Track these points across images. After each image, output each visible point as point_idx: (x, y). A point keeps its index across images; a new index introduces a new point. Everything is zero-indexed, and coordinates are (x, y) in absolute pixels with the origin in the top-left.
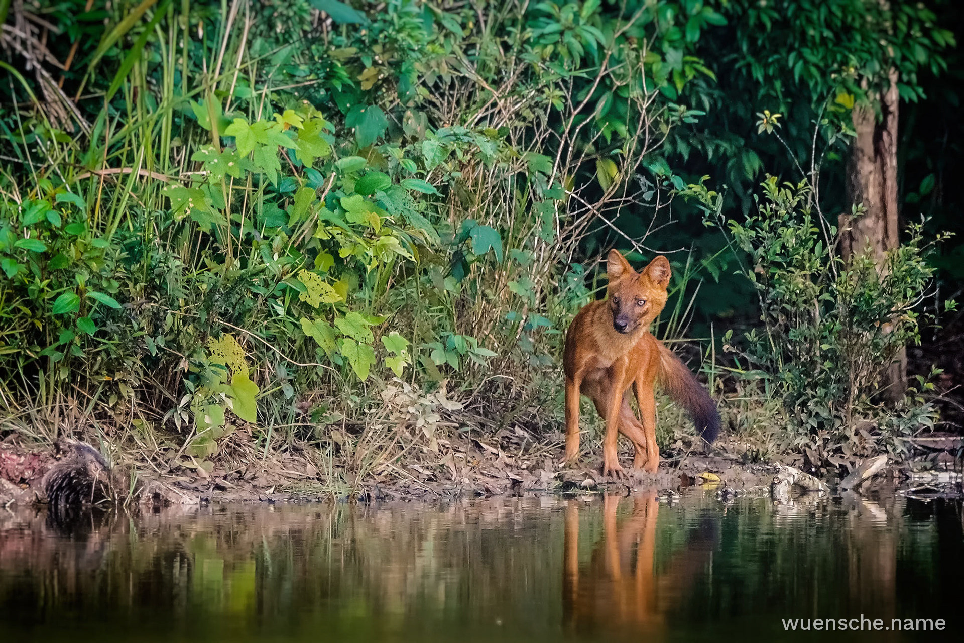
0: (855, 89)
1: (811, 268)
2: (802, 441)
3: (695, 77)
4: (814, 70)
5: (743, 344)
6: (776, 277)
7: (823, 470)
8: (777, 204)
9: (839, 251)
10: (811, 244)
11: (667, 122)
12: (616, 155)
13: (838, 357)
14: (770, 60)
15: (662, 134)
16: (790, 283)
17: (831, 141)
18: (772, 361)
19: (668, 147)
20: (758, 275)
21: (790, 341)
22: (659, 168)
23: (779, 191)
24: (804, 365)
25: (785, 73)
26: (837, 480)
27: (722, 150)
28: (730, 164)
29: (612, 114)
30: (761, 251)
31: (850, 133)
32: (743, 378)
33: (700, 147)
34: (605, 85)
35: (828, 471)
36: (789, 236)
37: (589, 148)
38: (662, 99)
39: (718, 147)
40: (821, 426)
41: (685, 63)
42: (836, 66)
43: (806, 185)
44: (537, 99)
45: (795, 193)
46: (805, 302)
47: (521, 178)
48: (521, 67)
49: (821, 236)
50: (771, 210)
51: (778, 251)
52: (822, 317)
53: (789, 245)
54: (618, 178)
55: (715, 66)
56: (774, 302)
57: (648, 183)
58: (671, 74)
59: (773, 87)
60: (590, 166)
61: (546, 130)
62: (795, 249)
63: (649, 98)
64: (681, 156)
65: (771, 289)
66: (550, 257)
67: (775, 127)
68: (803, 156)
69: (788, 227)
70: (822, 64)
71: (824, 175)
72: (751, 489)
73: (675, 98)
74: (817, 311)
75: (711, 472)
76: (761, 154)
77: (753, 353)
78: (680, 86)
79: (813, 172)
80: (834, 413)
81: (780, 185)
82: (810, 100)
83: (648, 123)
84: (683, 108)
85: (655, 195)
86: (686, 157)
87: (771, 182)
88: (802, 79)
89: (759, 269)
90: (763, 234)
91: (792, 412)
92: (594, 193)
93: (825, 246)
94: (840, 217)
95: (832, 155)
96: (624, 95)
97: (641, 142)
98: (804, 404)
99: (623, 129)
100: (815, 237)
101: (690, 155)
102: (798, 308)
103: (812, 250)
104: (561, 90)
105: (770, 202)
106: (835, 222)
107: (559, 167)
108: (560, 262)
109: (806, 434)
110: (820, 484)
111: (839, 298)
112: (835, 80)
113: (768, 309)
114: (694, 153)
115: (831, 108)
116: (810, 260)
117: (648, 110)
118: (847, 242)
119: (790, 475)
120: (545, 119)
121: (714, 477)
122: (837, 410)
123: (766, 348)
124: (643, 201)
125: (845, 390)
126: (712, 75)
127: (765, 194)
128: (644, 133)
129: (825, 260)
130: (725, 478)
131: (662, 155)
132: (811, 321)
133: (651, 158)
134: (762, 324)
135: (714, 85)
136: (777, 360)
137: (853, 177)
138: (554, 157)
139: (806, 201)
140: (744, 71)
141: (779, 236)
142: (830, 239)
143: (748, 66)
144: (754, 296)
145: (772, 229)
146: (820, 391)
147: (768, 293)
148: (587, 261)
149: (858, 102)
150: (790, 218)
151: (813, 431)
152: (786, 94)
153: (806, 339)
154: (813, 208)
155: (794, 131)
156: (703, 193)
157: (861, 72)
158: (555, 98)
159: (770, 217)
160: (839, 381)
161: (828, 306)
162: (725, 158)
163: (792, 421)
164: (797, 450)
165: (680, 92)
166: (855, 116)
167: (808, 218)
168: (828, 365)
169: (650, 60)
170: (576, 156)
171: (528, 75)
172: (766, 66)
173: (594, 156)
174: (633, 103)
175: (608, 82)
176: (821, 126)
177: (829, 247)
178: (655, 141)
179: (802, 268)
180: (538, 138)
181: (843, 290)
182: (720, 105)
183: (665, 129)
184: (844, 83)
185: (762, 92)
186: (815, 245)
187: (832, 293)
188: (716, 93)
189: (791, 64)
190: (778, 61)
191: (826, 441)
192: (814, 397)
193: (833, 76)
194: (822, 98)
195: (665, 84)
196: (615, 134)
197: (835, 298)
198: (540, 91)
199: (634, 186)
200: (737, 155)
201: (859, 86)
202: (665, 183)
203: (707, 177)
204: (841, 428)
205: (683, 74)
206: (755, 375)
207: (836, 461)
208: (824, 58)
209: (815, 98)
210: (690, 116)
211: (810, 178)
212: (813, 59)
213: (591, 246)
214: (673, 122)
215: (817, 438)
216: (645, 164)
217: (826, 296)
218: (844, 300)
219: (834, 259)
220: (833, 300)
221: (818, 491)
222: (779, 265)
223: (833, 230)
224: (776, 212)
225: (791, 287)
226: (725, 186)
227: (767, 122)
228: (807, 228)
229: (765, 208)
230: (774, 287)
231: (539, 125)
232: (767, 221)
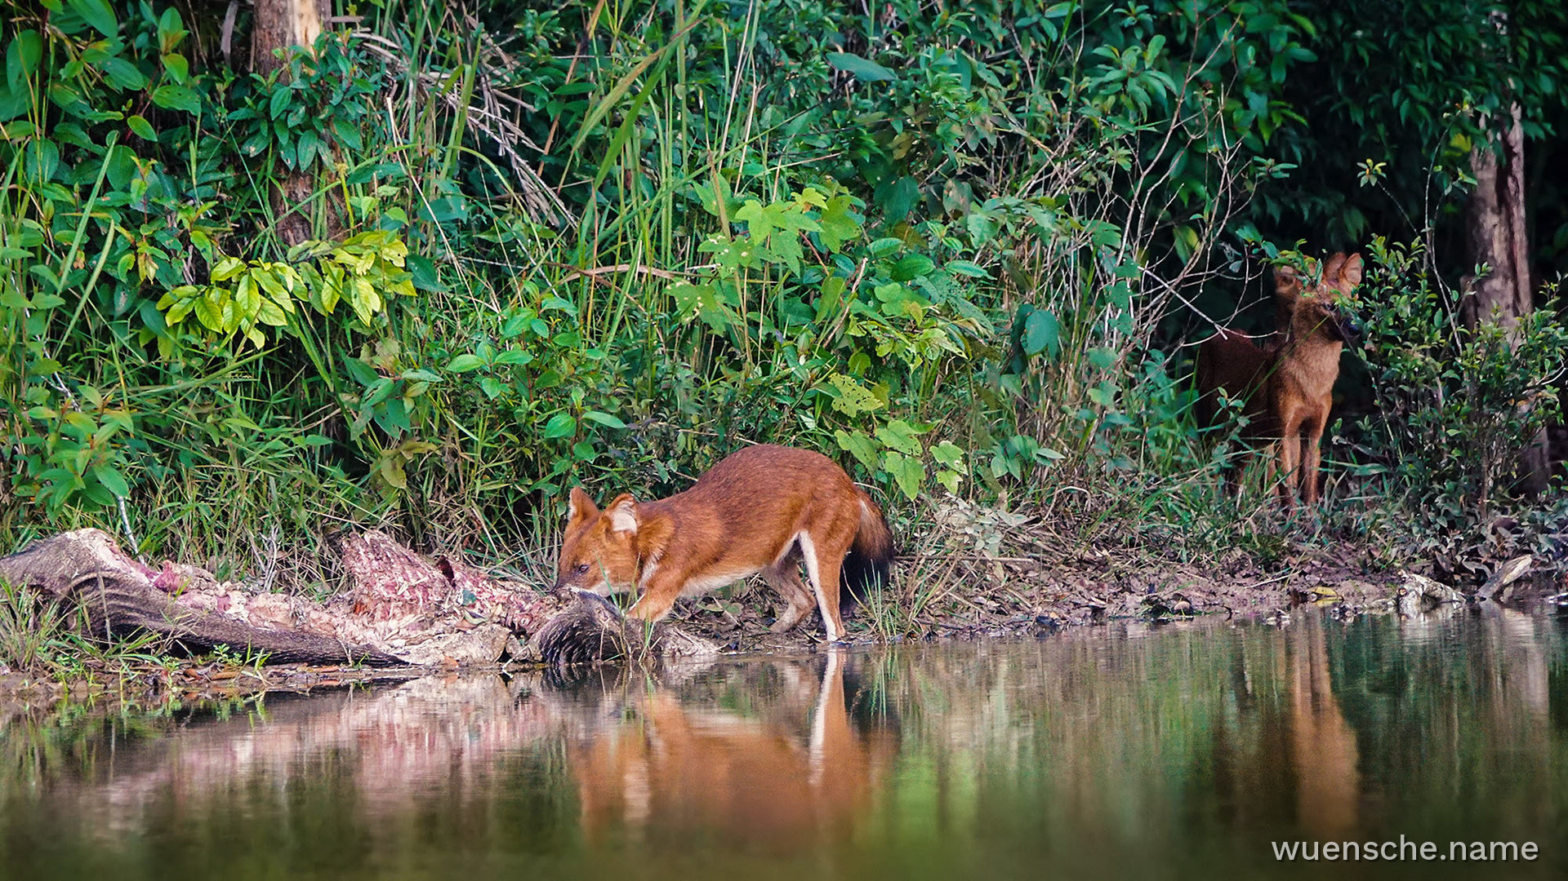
0: (1473, 129)
1: (1430, 341)
2: (1430, 544)
3: (1283, 125)
4: (1423, 110)
5: (1355, 434)
6: (1390, 354)
7: (1457, 577)
8: (1387, 269)
9: (1462, 319)
10: (1429, 312)
11: (1253, 179)
12: (1196, 220)
13: (1467, 444)
14: (1371, 100)
15: (1248, 194)
16: (1406, 360)
17: (1447, 191)
18: (1390, 452)
19: (1255, 208)
20: (1369, 352)
21: (1411, 429)
22: (1246, 234)
23: (1389, 252)
24: (1428, 454)
25: (1390, 115)
26: (1474, 588)
27: (1319, 208)
28: (1329, 224)
29: (1188, 172)
30: (1370, 324)
31: (1468, 180)
32: (1357, 473)
33: (1293, 206)
34: (1179, 138)
35: (1463, 578)
36: (1403, 305)
37: (1163, 213)
38: (1246, 153)
39: (1314, 205)
40: (1452, 525)
41: (1271, 108)
42: (1448, 103)
43: (1420, 243)
44: (1099, 160)
45: (1407, 255)
46: (1426, 381)
47: (1086, 255)
48: (1077, 125)
49: (1440, 303)
50: (1380, 275)
51: (1391, 324)
52: (1446, 396)
53: (1403, 315)
54: (1199, 248)
55: (1307, 111)
56: (1389, 383)
57: (1235, 252)
58: (1255, 122)
59: (1376, 133)
60: (1166, 235)
61: (1112, 196)
62: (1412, 321)
63: (1231, 152)
64: (1272, 218)
65: (1385, 369)
66: (1123, 344)
67: (1379, 178)
68: (1415, 210)
69: (1401, 295)
70: (1431, 102)
71: (1440, 231)
72: (1373, 604)
73: (1261, 150)
74: (1440, 392)
75: (1325, 585)
76: (1366, 211)
77: (1367, 444)
78: (1266, 136)
79: (1427, 229)
80: (1466, 509)
81: (1389, 246)
82: (1420, 145)
83: (1230, 182)
84: (1271, 161)
85: (1244, 265)
86: (1278, 219)
87: (1378, 243)
88: (1409, 120)
89: (1369, 345)
90: (1372, 303)
91: (1417, 511)
92: (1171, 267)
93: (1445, 315)
94: (1462, 280)
95: (1449, 208)
96: (1202, 150)
97: (1224, 202)
98: (1430, 501)
99: (1202, 190)
100: (1434, 304)
101: (1282, 216)
102: (1418, 389)
103: (1431, 320)
104: (1127, 148)
105: (1379, 267)
106: (1456, 286)
107: (1128, 237)
108: (1136, 350)
109: (1435, 536)
110: (1455, 594)
111: (1466, 375)
112: (1448, 118)
113: (1383, 392)
114: (1287, 214)
115: (1445, 153)
116: (1429, 332)
117: (1230, 167)
118: (1472, 309)
119: (1418, 585)
120: (1109, 183)
121: (1329, 591)
122: (1470, 506)
123: (1383, 437)
124: (1230, 273)
125: (1478, 482)
126: (1303, 121)
127: (1372, 258)
128: (1227, 192)
129: (1446, 331)
130: (1342, 592)
131: (1250, 218)
132: (1434, 403)
133: (1237, 222)
134: (1377, 409)
135: (1306, 133)
136: (1397, 450)
137: (1474, 232)
138: (1123, 226)
139: (1421, 262)
140: (1340, 115)
141: (1391, 305)
142: (1451, 306)
143: (1346, 108)
144: (1365, 376)
145: (1383, 297)
146: (1449, 485)
147: (1381, 372)
148: (1167, 347)
149: (1477, 143)
150: (1403, 285)
151: (1443, 531)
152: (1392, 139)
153: (1429, 425)
154: (1430, 271)
155: (1403, 183)
156: (1299, 259)
157: (1477, 109)
158: (1120, 157)
159: (1380, 285)
160: (1469, 472)
161: (1453, 385)
162: (1323, 218)
163: (1418, 522)
164: (1425, 554)
165: (1267, 142)
166: (1474, 161)
167: (1424, 283)
168: (1456, 453)
169: (1231, 107)
170: (1149, 224)
171: (1087, 133)
172: (1366, 107)
173: (1169, 224)
174: (1213, 159)
175: (1181, 136)
176: (1435, 174)
177: (1451, 316)
178: (1239, 203)
179: (1421, 341)
180: (1104, 206)
181: (1469, 365)
182: (1314, 155)
183: (1252, 188)
184: (1458, 122)
185: (1363, 138)
186: (1433, 314)
187: (1457, 369)
188: (1310, 143)
189: (1395, 102)
190: (1379, 100)
191: (1458, 543)
192: (1441, 492)
193: (1445, 115)
194: (1433, 142)
195: (1247, 135)
196: (1193, 196)
197: (1461, 375)
198: (1104, 151)
199: (1218, 257)
200: (1338, 214)
201: (1477, 126)
202: (1254, 251)
203: (1302, 241)
204: (1476, 527)
205: (1269, 121)
206: (1372, 469)
207: (1472, 567)
208: (1434, 95)
209: (1425, 142)
210: (1279, 170)
211: (1424, 236)
212: (1422, 97)
213: (1171, 329)
214: (1260, 178)
215: (1448, 540)
216: (1230, 230)
217: (1450, 374)
218: (1471, 376)
219: (1457, 329)
220: (1457, 377)
221: (1452, 601)
222: (1393, 340)
223: (1455, 296)
224: (1387, 277)
225: (1409, 365)
226: (1324, 251)
227: (1371, 173)
228: (1424, 294)
229: (1373, 274)
230: (1388, 366)
231: (1103, 189)
232: (1376, 289)
